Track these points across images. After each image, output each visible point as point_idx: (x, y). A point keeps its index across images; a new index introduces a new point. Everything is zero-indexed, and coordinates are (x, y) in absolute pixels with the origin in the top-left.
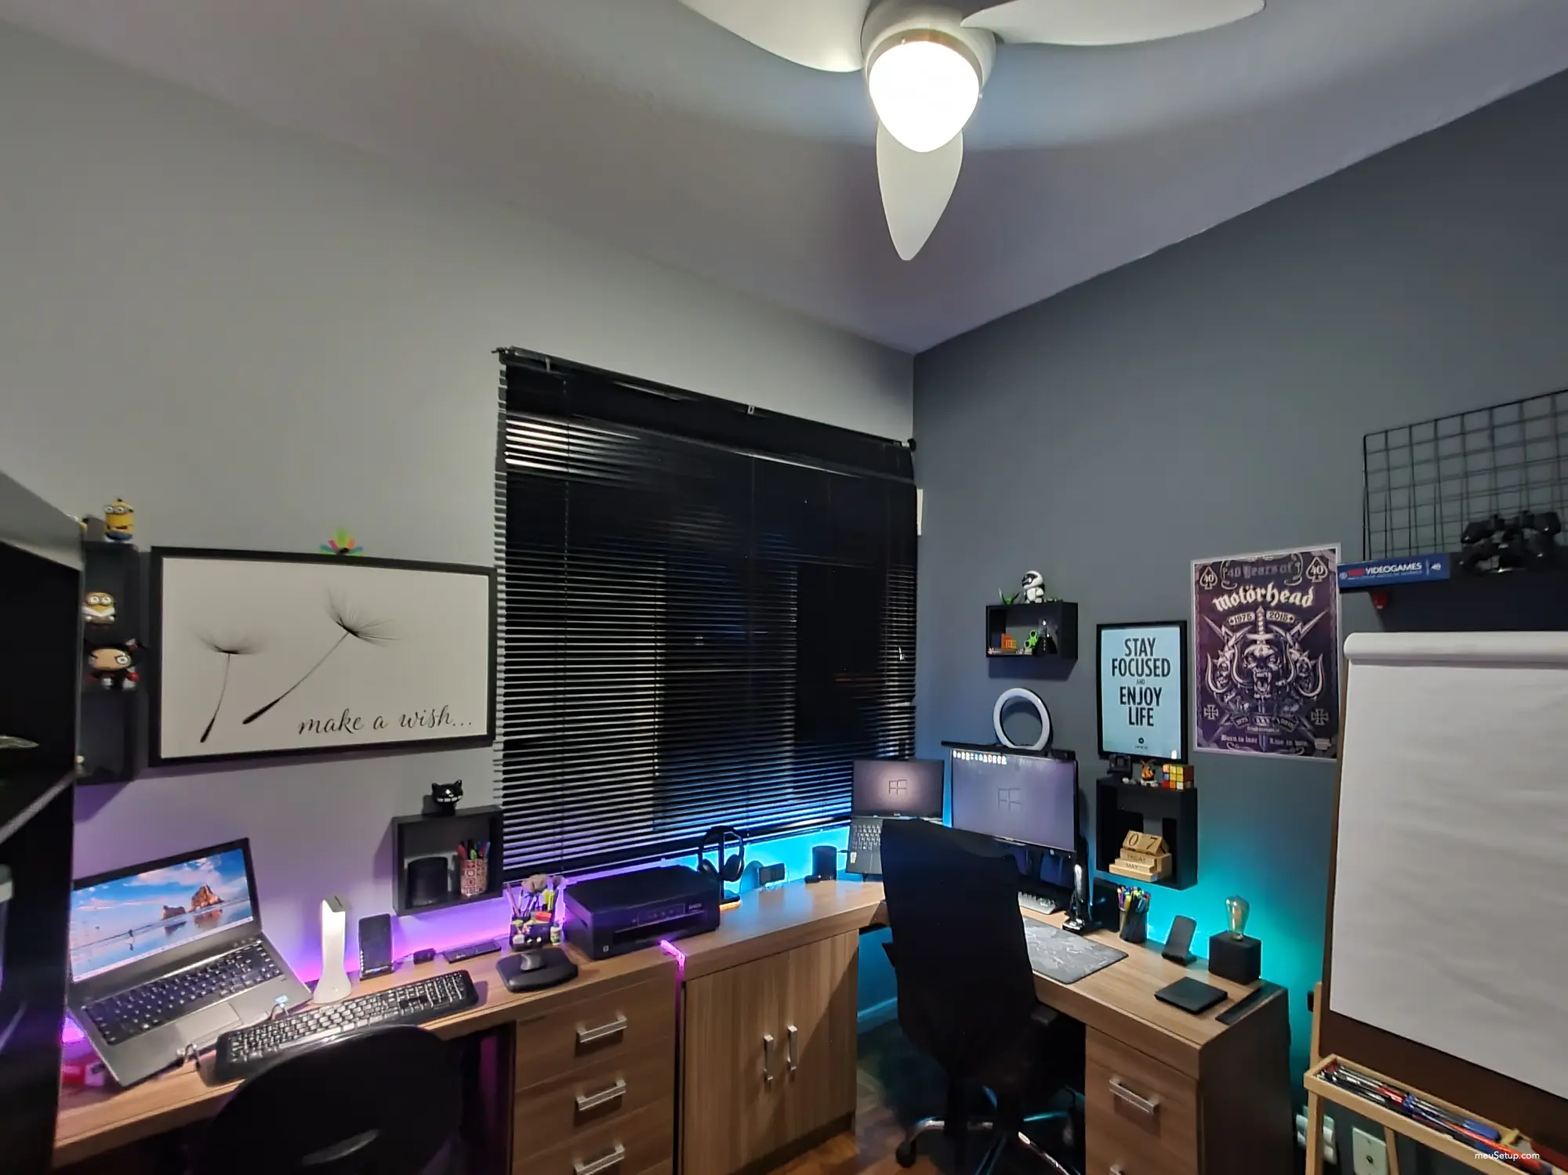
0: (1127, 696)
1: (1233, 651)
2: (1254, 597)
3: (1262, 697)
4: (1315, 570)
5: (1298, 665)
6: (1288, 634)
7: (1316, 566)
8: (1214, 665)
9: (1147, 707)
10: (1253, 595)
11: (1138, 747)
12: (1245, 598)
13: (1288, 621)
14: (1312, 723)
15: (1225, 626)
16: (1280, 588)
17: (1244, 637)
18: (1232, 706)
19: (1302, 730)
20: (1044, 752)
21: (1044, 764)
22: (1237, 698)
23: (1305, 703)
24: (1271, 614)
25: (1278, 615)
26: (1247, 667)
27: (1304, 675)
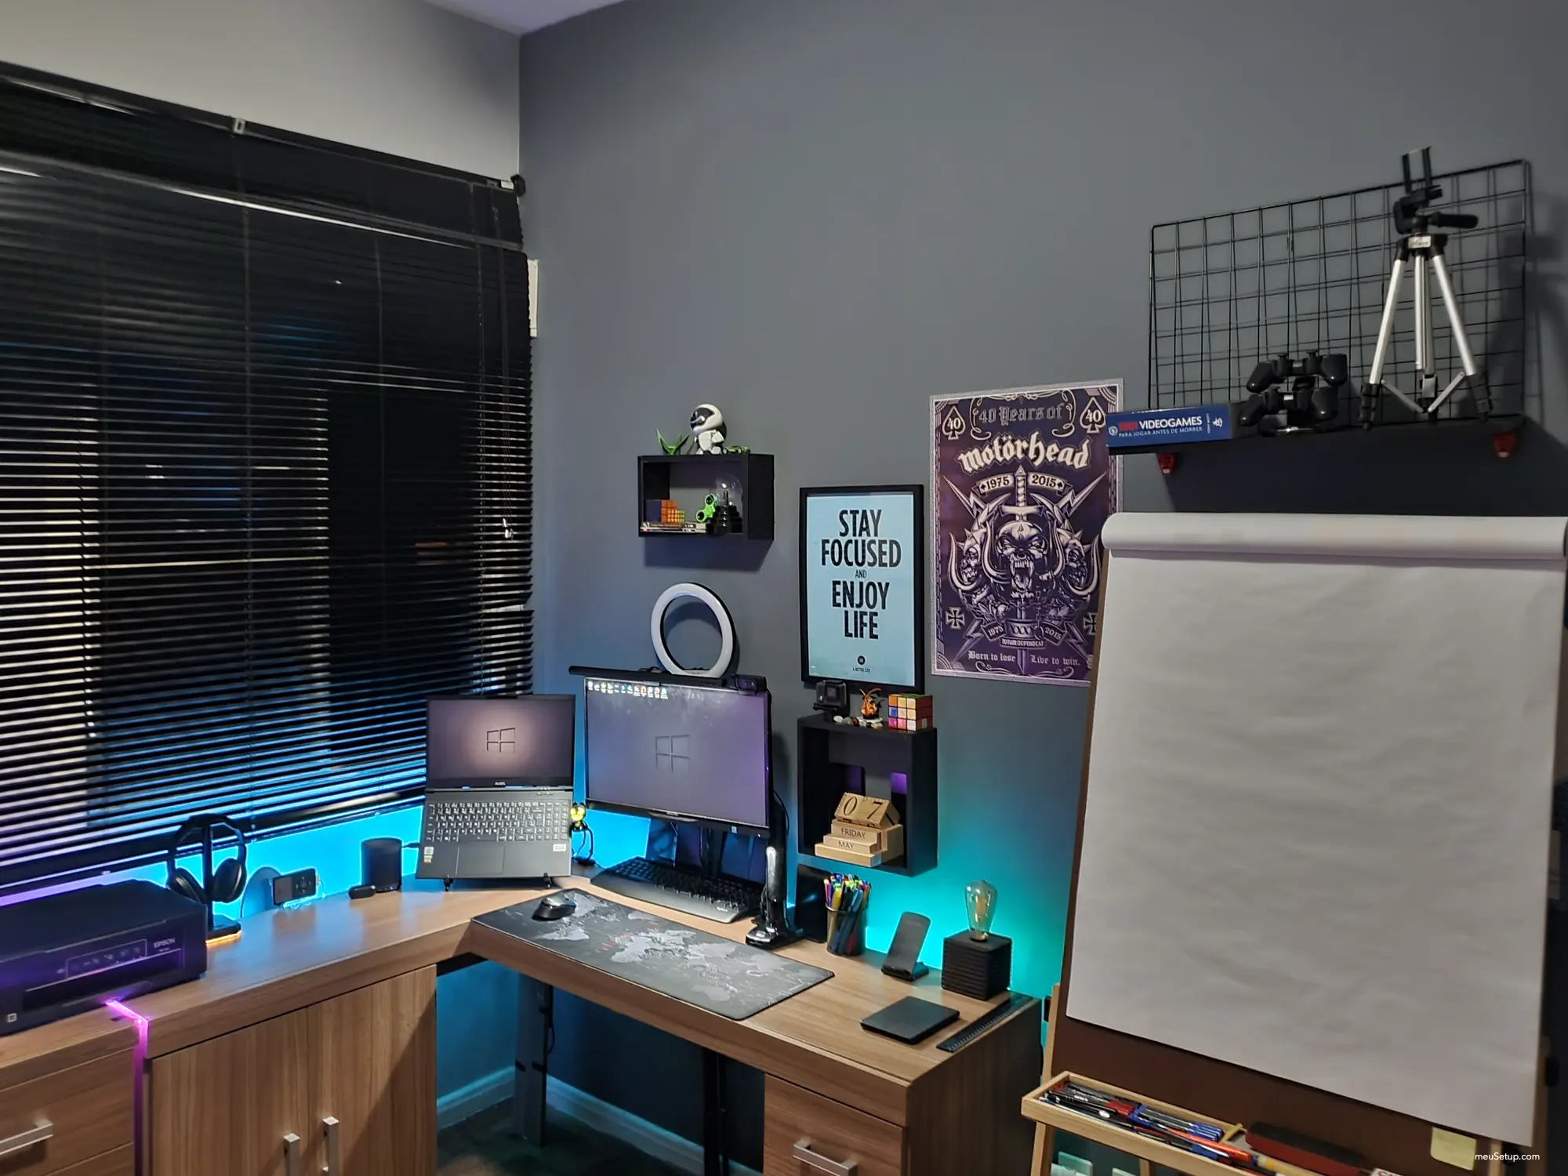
0: (842, 594)
1: (984, 530)
2: (1012, 453)
3: (1022, 596)
4: (1091, 417)
5: (1068, 551)
6: (1055, 508)
7: (1092, 410)
8: (959, 551)
9: (868, 610)
10: (1012, 450)
11: (856, 669)
12: (1001, 453)
13: (1056, 487)
14: (1083, 633)
15: (974, 494)
16: (1047, 440)
17: (999, 510)
18: (983, 610)
19: (1071, 644)
20: (723, 682)
21: (722, 697)
22: (988, 598)
23: (1076, 605)
24: (1034, 477)
25: (1042, 480)
26: (1002, 554)
27: (1075, 565)
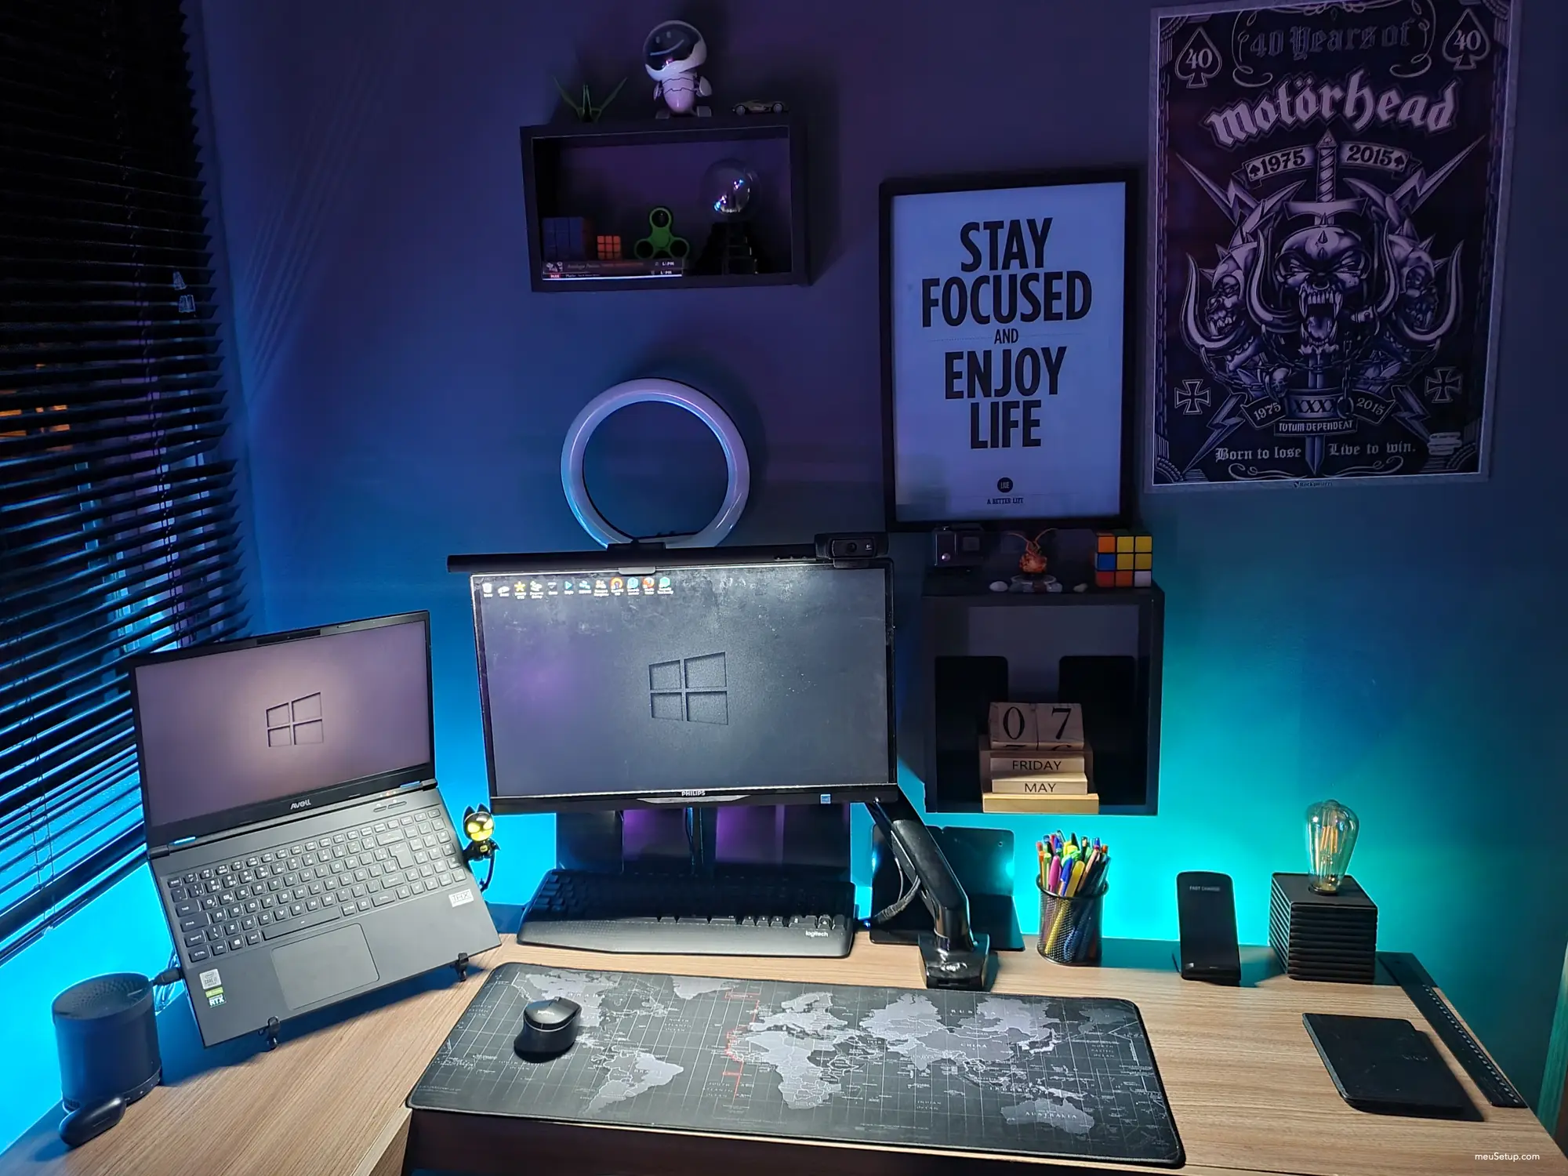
0: (965, 375)
1: (1255, 245)
2: (1312, 109)
3: (1319, 351)
4: (1463, 42)
5: (1406, 271)
6: (1388, 200)
7: (1466, 33)
8: (1204, 282)
9: (1022, 399)
10: (1312, 103)
11: (995, 502)
12: (1292, 110)
13: (1392, 166)
14: (1424, 400)
15: (1238, 183)
16: (1378, 84)
17: (1283, 208)
18: (1246, 380)
19: (1403, 419)
22: (1257, 358)
23: (1414, 358)
24: (1351, 149)
25: (1367, 153)
26: (1286, 282)
27: (1416, 294)
